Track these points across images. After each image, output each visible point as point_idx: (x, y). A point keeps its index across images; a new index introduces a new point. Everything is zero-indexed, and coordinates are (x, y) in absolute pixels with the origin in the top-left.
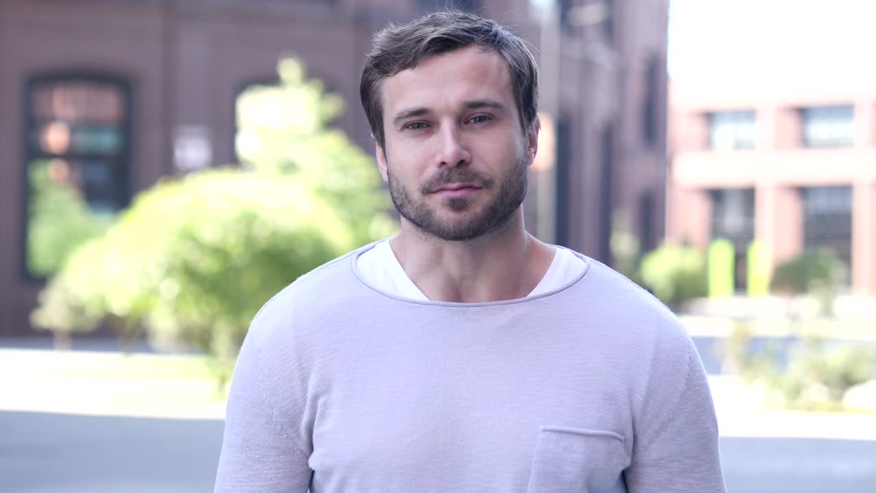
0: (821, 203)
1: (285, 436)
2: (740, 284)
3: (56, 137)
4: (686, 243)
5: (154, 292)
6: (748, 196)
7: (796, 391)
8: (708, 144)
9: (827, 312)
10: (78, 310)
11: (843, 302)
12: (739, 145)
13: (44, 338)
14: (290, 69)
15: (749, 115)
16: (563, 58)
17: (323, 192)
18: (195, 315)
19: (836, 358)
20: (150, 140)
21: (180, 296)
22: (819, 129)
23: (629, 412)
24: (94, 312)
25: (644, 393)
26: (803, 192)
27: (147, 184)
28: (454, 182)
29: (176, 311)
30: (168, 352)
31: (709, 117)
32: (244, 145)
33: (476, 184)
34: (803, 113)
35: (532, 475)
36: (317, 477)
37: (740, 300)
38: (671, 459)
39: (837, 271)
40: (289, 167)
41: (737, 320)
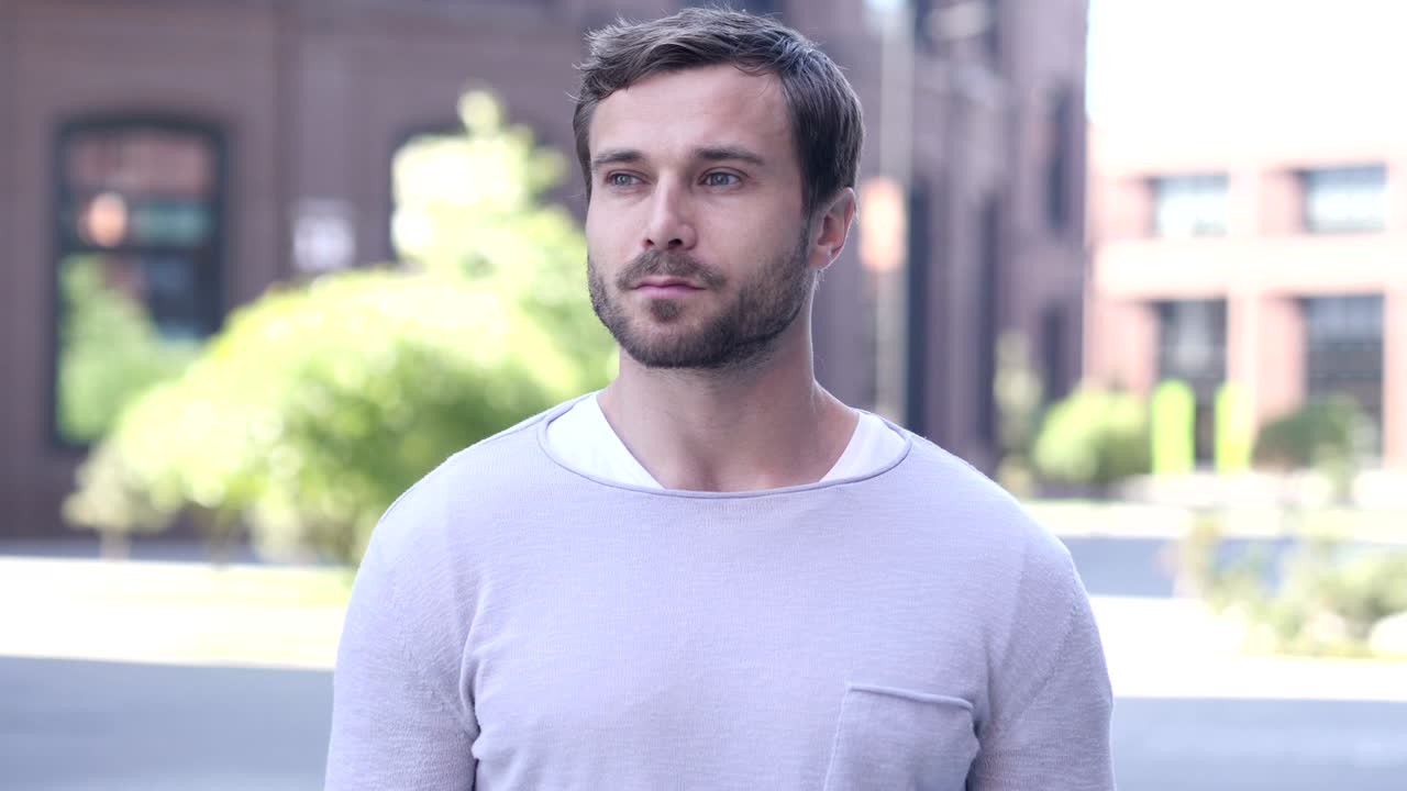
0: (1334, 323)
1: (440, 709)
2: (1204, 453)
3: (105, 219)
4: (1116, 387)
5: (262, 467)
6: (1216, 312)
7: (1293, 627)
8: (1151, 228)
9: (1344, 498)
10: (139, 497)
11: (1369, 481)
12: (1201, 231)
13: (85, 540)
14: (479, 109)
15: (1217, 180)
16: (919, 92)
17: (533, 306)
18: (329, 504)
19: (1358, 573)
20: (254, 223)
21: (302, 475)
22: (1329, 204)
23: (984, 664)
24: (165, 499)
25: (1007, 635)
26: (1305, 304)
27: (248, 295)
28: (660, 273)
29: (297, 498)
30: (282, 562)
31: (1154, 185)
32: (406, 231)
33: (696, 281)
34: (1305, 178)
35: (831, 762)
36: (483, 770)
37: (1203, 479)
38: (1045, 743)
39: (1360, 432)
40: (478, 266)
41: (1201, 511)
